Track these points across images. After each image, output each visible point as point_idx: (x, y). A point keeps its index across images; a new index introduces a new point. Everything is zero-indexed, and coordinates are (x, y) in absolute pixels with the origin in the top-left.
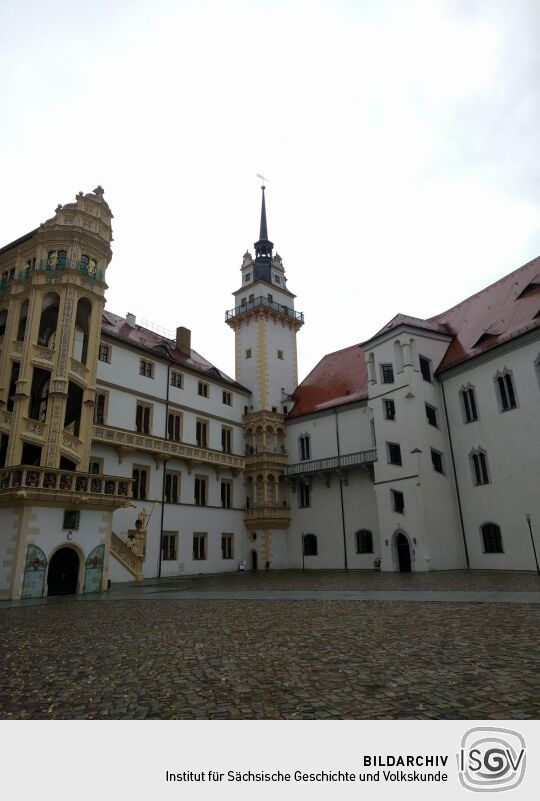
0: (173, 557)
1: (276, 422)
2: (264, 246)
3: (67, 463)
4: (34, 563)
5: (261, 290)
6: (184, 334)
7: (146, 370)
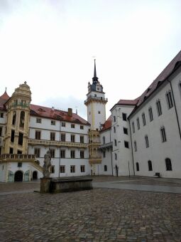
0: (64, 172)
1: (97, 133)
2: (95, 79)
3: (19, 152)
4: (10, 175)
5: (93, 94)
6: (70, 110)
7: (53, 123)
